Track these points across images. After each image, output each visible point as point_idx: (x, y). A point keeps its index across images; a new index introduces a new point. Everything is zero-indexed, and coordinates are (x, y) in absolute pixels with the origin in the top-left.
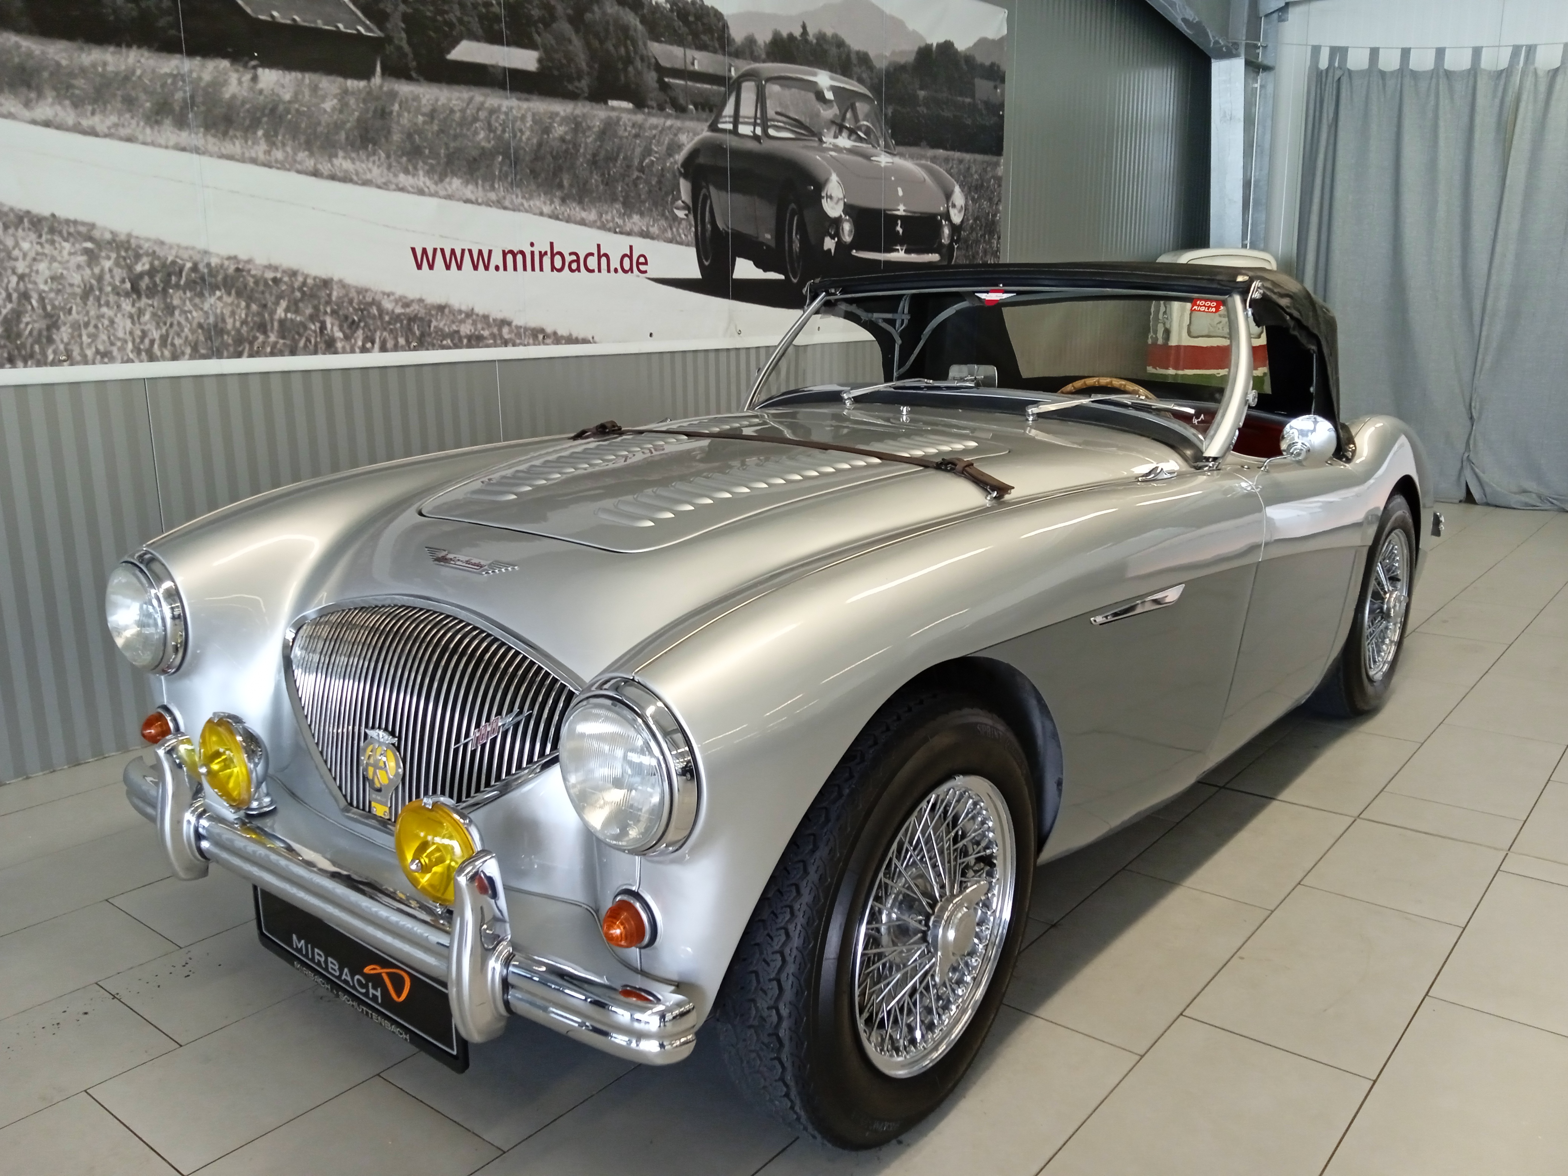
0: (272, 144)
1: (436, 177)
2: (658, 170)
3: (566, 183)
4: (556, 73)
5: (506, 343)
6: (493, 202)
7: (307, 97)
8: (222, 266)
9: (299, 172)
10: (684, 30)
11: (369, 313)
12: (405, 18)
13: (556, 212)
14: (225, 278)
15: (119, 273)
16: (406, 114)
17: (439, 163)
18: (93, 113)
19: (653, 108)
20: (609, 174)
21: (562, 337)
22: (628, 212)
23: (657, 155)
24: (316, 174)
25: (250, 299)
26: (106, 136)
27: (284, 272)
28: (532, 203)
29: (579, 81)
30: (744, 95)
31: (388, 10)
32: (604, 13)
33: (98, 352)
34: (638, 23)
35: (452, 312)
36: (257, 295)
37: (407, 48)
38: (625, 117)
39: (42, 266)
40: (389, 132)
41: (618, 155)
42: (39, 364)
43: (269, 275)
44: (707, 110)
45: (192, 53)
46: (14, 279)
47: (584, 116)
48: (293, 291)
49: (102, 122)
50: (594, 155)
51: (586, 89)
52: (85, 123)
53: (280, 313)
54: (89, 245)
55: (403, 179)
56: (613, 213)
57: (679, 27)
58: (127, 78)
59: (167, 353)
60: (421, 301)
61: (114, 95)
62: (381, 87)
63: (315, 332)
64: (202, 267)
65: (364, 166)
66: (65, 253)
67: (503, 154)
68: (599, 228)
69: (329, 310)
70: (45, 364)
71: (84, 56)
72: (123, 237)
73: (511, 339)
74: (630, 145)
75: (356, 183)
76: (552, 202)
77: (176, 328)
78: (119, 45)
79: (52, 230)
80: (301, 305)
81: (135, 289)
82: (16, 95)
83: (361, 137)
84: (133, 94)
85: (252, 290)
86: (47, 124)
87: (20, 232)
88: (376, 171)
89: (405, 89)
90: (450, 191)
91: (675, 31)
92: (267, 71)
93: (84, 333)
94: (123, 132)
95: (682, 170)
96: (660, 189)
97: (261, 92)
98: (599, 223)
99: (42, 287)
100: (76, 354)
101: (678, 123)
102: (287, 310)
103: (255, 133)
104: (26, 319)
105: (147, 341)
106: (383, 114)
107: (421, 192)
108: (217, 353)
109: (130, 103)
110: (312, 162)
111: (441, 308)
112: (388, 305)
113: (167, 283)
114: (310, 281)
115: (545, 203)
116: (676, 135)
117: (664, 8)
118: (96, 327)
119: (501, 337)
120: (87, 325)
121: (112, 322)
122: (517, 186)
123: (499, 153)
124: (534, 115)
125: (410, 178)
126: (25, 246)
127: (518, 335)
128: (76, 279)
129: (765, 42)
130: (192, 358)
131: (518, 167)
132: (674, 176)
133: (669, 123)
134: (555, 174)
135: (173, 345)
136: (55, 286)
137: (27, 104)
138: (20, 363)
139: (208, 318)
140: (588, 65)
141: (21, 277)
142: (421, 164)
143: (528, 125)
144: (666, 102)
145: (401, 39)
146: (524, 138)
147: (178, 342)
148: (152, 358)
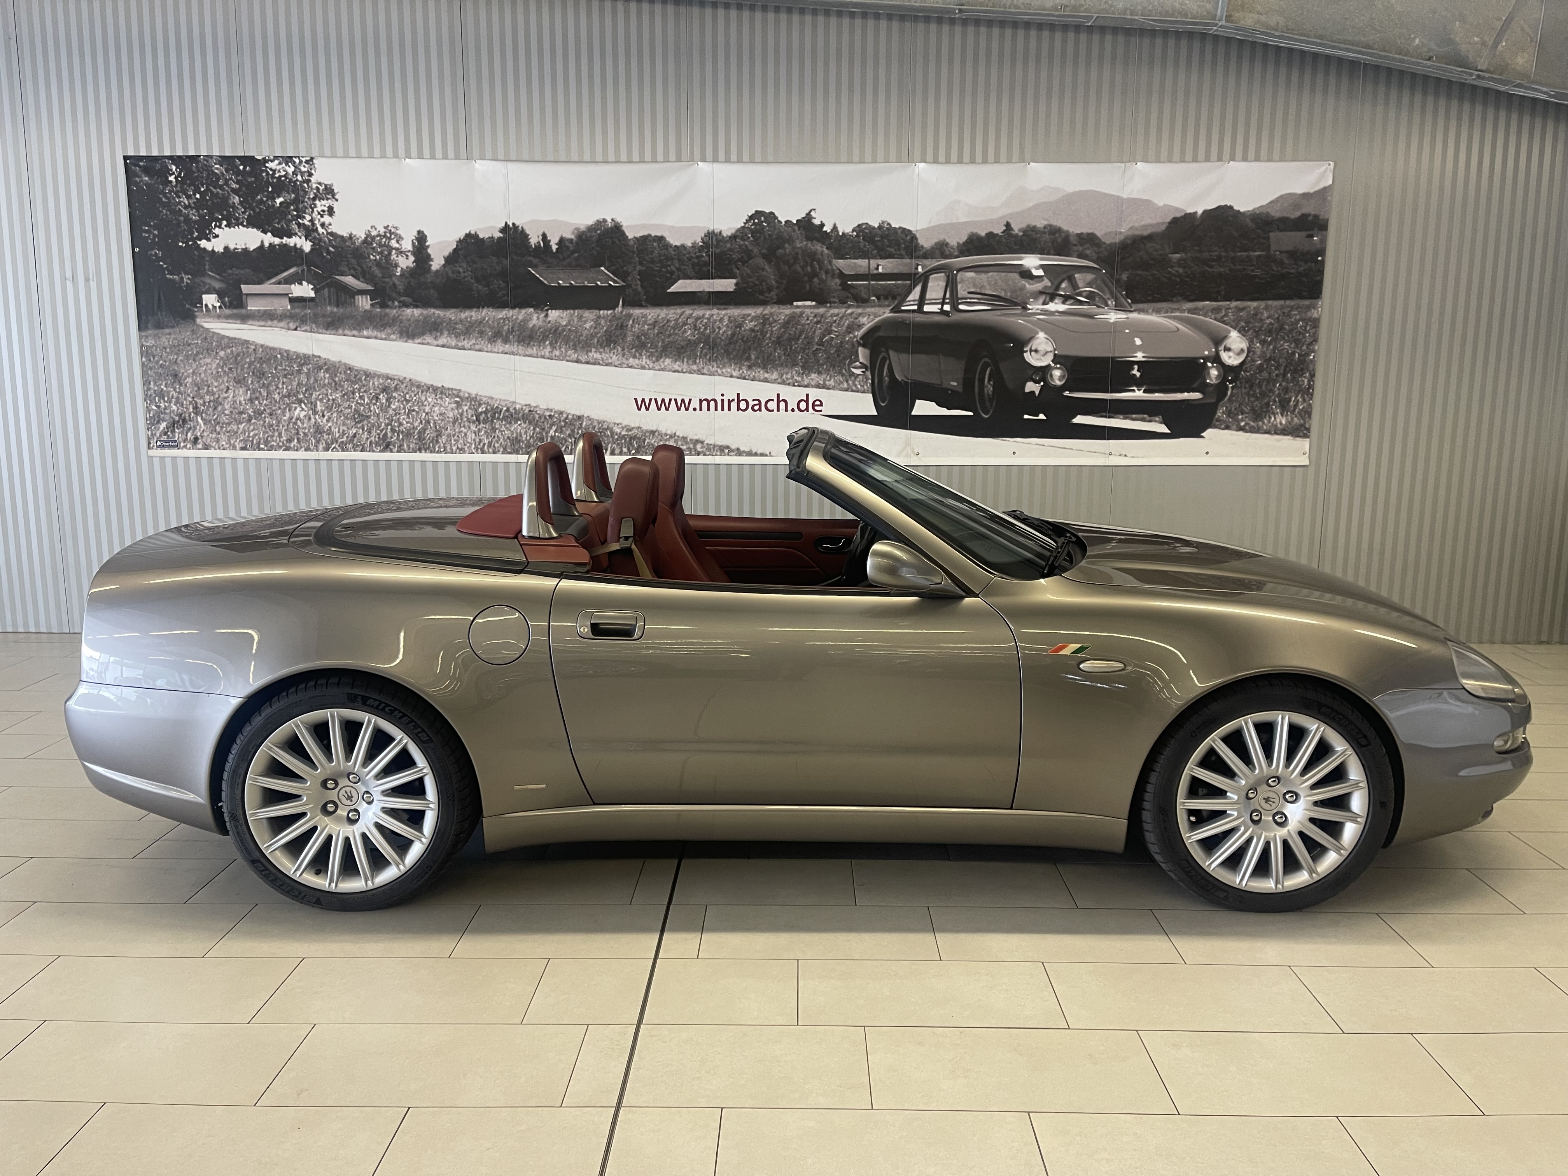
0: (553, 348)
1: (654, 359)
2: (837, 343)
3: (753, 357)
4: (750, 290)
5: (698, 454)
6: (695, 371)
7: (576, 322)
8: (522, 409)
9: (567, 361)
10: (869, 247)
11: (605, 434)
12: (640, 273)
13: (743, 375)
14: (523, 415)
15: (470, 412)
16: (637, 325)
17: (657, 351)
18: (464, 340)
19: (835, 303)
20: (791, 349)
21: (744, 452)
22: (807, 372)
23: (837, 333)
24: (578, 361)
25: (536, 426)
26: (469, 350)
27: (555, 412)
28: (724, 370)
29: (769, 293)
30: (930, 284)
31: (630, 270)
32: (795, 248)
33: (458, 448)
34: (824, 249)
35: (660, 434)
36: (540, 424)
37: (639, 288)
38: (808, 311)
39: (436, 409)
40: (625, 336)
41: (800, 336)
42: (431, 452)
43: (547, 413)
44: (890, 299)
45: (513, 307)
46: (424, 414)
47: (771, 314)
48: (560, 422)
49: (468, 343)
50: (778, 338)
51: (775, 297)
52: (460, 344)
53: (552, 432)
54: (458, 399)
55: (631, 361)
56: (792, 374)
57: (865, 245)
58: (481, 322)
59: (491, 450)
60: (639, 428)
61: (475, 330)
62: (622, 312)
63: (571, 443)
64: (511, 409)
65: (607, 355)
66: (447, 403)
67: (703, 342)
68: (779, 383)
69: (580, 432)
70: (434, 452)
71: (462, 314)
72: (474, 396)
73: (703, 452)
74: (812, 328)
75: (602, 365)
76: (740, 369)
77: (496, 438)
78: (479, 308)
79: (442, 393)
80: (564, 429)
81: (478, 420)
82: (431, 334)
83: (607, 339)
84: (484, 329)
85: (537, 421)
86: (443, 346)
87: (428, 394)
88: (614, 358)
89: (637, 312)
90: (663, 367)
91: (860, 248)
92: (554, 311)
93: (453, 439)
94: (477, 347)
95: (861, 342)
96: (838, 356)
97: (549, 322)
98: (779, 380)
99: (436, 418)
100: (448, 447)
101: (860, 310)
102: (556, 431)
103: (545, 343)
104: (428, 432)
105: (482, 444)
106: (622, 327)
107: (643, 368)
108: (517, 452)
109: (482, 333)
110: (576, 355)
111: (653, 432)
112: (617, 430)
113: (493, 417)
114: (570, 417)
115: (734, 370)
116: (856, 318)
117: (850, 236)
118: (458, 436)
119: (695, 450)
120: (454, 435)
121: (466, 434)
122: (713, 361)
123: (701, 342)
124: (730, 317)
125: (637, 360)
126: (430, 400)
127: (709, 449)
128: (451, 415)
129: (958, 243)
130: (502, 453)
131: (715, 350)
132: (853, 346)
133: (849, 311)
134: (744, 352)
135: (494, 446)
136: (441, 417)
137: (436, 338)
138: (423, 451)
139: (513, 434)
140: (776, 282)
141: (427, 414)
142: (644, 352)
143: (725, 324)
144: (848, 297)
145: (637, 285)
146: (721, 332)
147: (496, 445)
148: (483, 452)
